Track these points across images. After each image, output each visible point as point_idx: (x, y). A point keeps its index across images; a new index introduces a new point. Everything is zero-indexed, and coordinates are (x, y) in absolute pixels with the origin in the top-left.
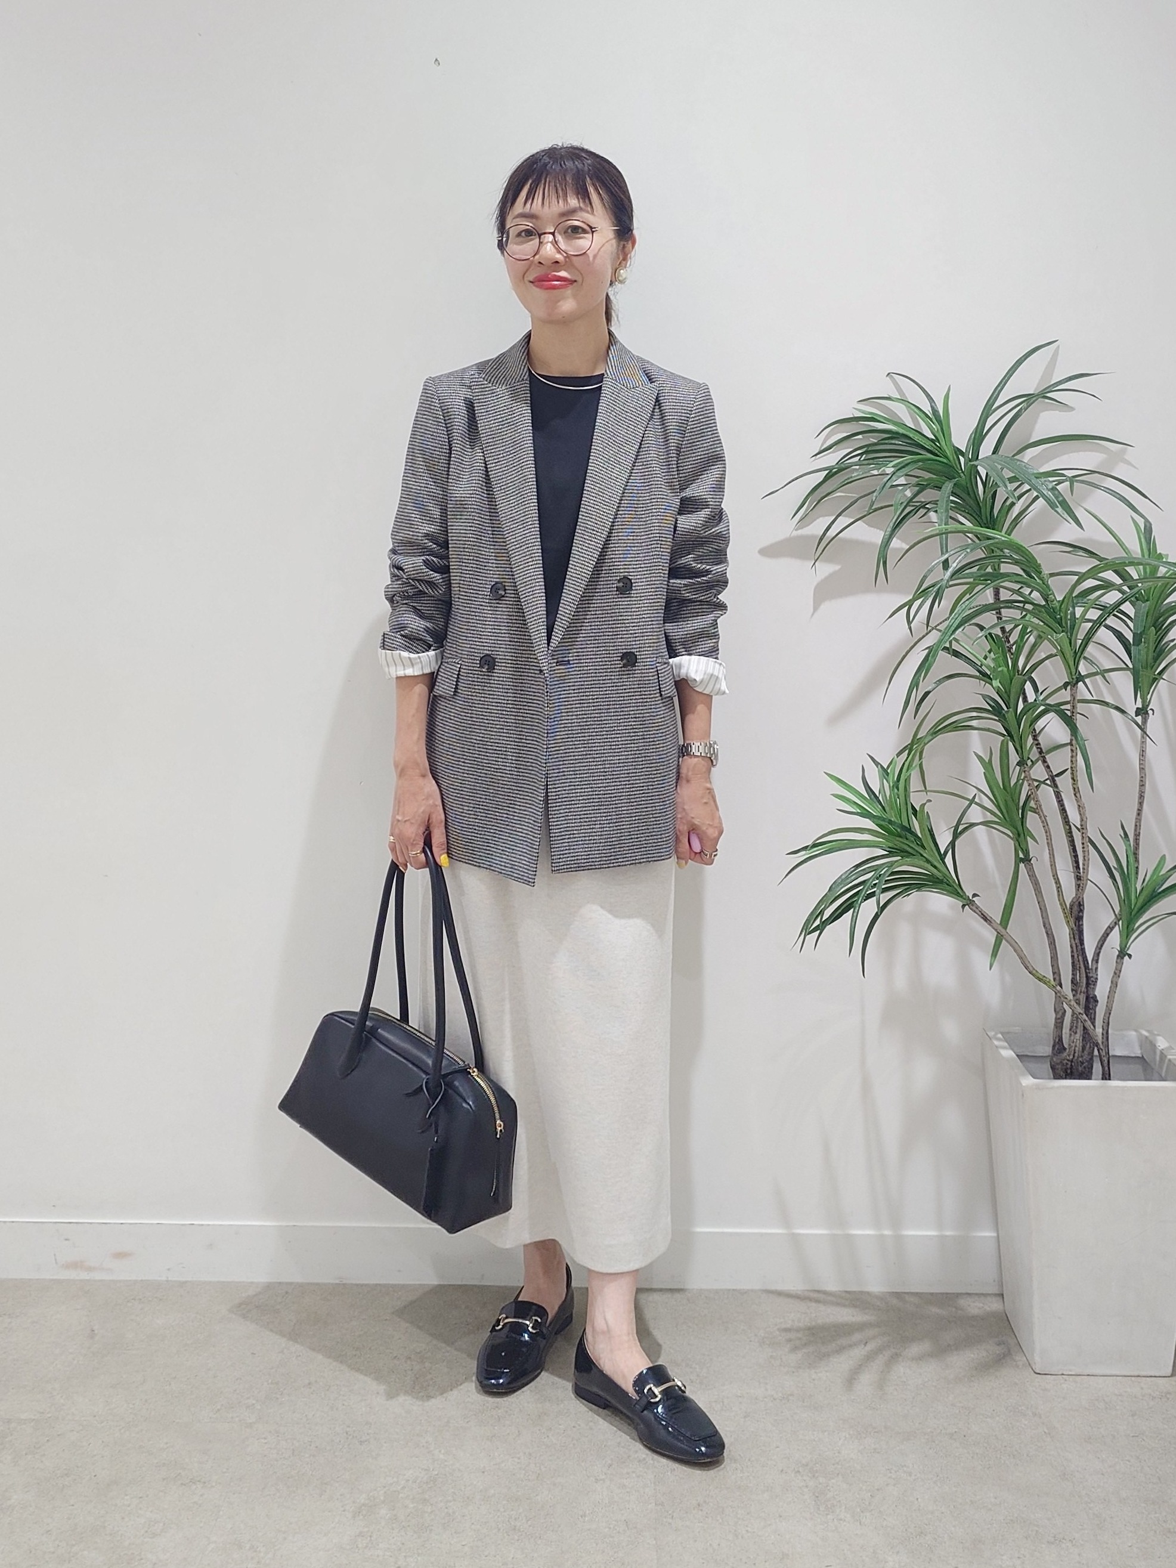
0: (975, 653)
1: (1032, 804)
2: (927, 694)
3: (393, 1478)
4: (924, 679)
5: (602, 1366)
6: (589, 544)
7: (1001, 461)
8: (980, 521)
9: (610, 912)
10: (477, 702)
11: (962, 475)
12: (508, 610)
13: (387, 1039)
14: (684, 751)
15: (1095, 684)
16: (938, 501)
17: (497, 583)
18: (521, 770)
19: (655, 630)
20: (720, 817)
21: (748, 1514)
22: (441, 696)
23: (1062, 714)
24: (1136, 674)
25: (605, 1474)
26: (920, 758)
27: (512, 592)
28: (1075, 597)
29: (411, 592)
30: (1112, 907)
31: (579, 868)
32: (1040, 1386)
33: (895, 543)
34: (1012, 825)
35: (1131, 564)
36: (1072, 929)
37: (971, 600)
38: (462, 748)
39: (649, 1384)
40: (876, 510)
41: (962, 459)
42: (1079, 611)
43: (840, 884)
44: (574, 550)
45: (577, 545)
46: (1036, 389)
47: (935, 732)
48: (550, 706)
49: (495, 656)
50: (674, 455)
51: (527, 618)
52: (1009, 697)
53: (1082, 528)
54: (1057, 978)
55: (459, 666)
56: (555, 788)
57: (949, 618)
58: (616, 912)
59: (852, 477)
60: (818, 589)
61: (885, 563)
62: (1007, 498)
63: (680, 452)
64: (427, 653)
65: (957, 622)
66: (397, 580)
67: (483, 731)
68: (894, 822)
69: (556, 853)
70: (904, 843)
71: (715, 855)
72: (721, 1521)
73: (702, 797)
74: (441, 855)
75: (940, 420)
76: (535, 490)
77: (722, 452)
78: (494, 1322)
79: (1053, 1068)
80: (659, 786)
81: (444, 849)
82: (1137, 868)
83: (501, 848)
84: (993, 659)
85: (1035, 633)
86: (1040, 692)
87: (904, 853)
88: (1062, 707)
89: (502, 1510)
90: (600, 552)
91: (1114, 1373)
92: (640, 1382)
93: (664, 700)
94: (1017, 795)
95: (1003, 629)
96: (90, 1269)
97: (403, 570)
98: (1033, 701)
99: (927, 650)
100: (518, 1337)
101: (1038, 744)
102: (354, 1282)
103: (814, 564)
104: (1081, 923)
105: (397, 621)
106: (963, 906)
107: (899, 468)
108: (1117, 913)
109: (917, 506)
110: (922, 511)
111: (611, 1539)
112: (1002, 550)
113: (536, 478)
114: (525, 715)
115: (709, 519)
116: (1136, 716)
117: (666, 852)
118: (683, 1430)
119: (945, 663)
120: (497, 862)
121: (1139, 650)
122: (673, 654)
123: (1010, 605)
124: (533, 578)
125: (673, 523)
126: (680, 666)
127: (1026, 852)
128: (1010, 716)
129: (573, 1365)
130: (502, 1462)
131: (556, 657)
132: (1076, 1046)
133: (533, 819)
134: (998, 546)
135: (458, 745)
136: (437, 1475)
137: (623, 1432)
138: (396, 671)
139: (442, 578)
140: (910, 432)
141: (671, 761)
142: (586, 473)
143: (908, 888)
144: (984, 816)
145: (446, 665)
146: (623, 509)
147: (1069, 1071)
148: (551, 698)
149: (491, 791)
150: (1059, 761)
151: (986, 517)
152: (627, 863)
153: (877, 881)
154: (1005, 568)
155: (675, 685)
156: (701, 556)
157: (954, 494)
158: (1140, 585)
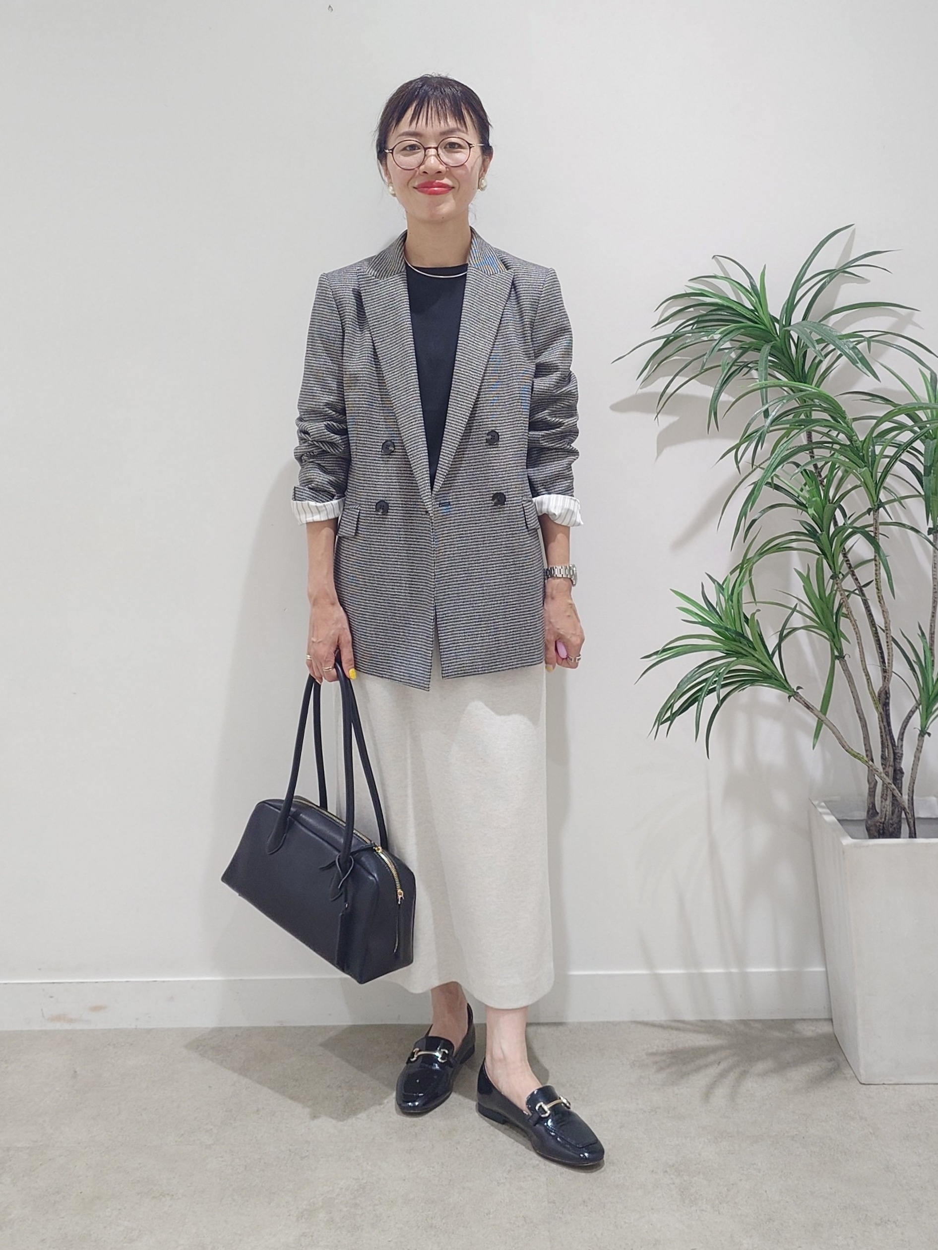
0: (793, 487)
1: (844, 610)
2: (754, 521)
3: (329, 1187)
4: (751, 509)
5: (500, 1088)
6: (462, 405)
7: (810, 326)
8: (794, 376)
9: (492, 709)
10: (375, 540)
11: (778, 338)
12: (397, 463)
13: (308, 823)
14: (548, 574)
15: (894, 509)
16: (758, 361)
17: (387, 441)
18: (414, 595)
19: (520, 473)
20: (581, 628)
21: (625, 1208)
22: (344, 537)
23: (866, 535)
24: (927, 499)
25: (506, 1178)
26: (750, 575)
27: (400, 448)
28: (875, 437)
29: (316, 452)
30: (913, 694)
31: (466, 674)
32: (865, 1094)
33: (724, 397)
34: (828, 629)
35: (920, 408)
36: (881, 713)
37: (788, 442)
38: (364, 579)
39: (539, 1102)
40: (707, 370)
41: (777, 326)
42: (878, 449)
43: (687, 681)
44: (450, 410)
45: (452, 406)
46: (837, 266)
47: (761, 553)
48: (436, 540)
49: (388, 502)
50: (529, 329)
51: (413, 468)
52: (822, 522)
53: (879, 380)
54: (869, 755)
55: (358, 511)
56: (442, 608)
57: (770, 458)
58: (498, 710)
59: (686, 343)
60: (660, 436)
61: (715, 414)
62: (816, 357)
63: (534, 326)
64: (331, 502)
65: (777, 461)
66: (304, 443)
67: (380, 565)
68: (730, 629)
69: (445, 662)
70: (739, 646)
71: (579, 659)
72: (603, 1214)
73: (565, 612)
74: (349, 670)
75: (758, 293)
76: (415, 362)
77: (568, 324)
78: (409, 1055)
79: (868, 829)
80: (529, 603)
81: (352, 665)
82: (933, 661)
83: (400, 661)
84: (808, 491)
85: (842, 468)
86: (848, 517)
87: (739, 654)
88: (867, 529)
89: (421, 1211)
90: (471, 411)
91: (926, 1081)
92: (532, 1100)
93: (530, 532)
94: (831, 603)
95: (815, 466)
96: (71, 1021)
97: (308, 434)
98: (842, 525)
99: (753, 486)
100: (430, 1067)
101: (848, 560)
102: (292, 1025)
103: (657, 416)
104: (887, 708)
105: (305, 477)
106: (789, 697)
107: (725, 334)
108: (917, 699)
109: (741, 366)
110: (745, 370)
111: (512, 1232)
112: (812, 400)
113: (415, 352)
114: (415, 549)
115: (560, 380)
116: (929, 534)
117: (538, 658)
118: (569, 1140)
119: (768, 496)
120: (397, 673)
121: (930, 481)
122: (535, 493)
123: (821, 445)
124: (417, 435)
125: (531, 385)
126: (541, 503)
127: (840, 651)
128: (824, 538)
129: (476, 1088)
130: (420, 1170)
131: (439, 499)
132: (886, 811)
133: (426, 635)
134: (809, 396)
135: (360, 577)
136: (366, 1183)
137: (519, 1143)
138: (306, 518)
139: (341, 439)
140: (734, 304)
141: (538, 582)
142: (457, 346)
143: (743, 683)
144: (805, 621)
145: (347, 511)
146: (488, 374)
147: (881, 832)
148: (436, 534)
149: (389, 614)
150: (865, 574)
151: (799, 373)
152: (505, 668)
153: (717, 679)
154: (816, 415)
155: (538, 519)
156: (555, 411)
157: (771, 355)
158: (928, 425)
